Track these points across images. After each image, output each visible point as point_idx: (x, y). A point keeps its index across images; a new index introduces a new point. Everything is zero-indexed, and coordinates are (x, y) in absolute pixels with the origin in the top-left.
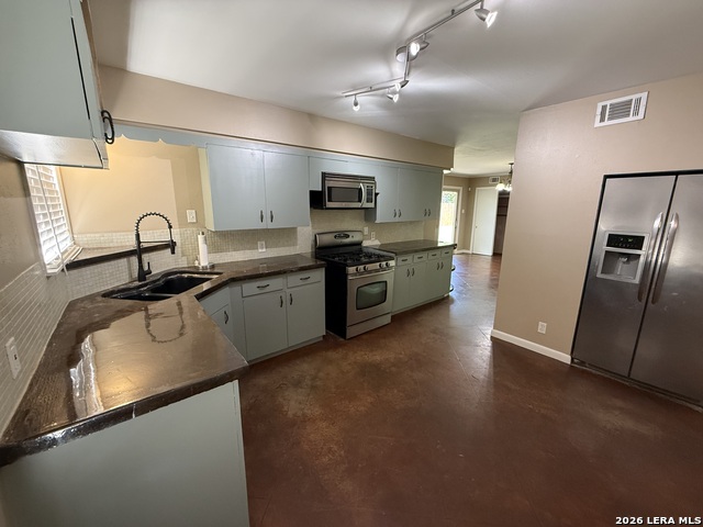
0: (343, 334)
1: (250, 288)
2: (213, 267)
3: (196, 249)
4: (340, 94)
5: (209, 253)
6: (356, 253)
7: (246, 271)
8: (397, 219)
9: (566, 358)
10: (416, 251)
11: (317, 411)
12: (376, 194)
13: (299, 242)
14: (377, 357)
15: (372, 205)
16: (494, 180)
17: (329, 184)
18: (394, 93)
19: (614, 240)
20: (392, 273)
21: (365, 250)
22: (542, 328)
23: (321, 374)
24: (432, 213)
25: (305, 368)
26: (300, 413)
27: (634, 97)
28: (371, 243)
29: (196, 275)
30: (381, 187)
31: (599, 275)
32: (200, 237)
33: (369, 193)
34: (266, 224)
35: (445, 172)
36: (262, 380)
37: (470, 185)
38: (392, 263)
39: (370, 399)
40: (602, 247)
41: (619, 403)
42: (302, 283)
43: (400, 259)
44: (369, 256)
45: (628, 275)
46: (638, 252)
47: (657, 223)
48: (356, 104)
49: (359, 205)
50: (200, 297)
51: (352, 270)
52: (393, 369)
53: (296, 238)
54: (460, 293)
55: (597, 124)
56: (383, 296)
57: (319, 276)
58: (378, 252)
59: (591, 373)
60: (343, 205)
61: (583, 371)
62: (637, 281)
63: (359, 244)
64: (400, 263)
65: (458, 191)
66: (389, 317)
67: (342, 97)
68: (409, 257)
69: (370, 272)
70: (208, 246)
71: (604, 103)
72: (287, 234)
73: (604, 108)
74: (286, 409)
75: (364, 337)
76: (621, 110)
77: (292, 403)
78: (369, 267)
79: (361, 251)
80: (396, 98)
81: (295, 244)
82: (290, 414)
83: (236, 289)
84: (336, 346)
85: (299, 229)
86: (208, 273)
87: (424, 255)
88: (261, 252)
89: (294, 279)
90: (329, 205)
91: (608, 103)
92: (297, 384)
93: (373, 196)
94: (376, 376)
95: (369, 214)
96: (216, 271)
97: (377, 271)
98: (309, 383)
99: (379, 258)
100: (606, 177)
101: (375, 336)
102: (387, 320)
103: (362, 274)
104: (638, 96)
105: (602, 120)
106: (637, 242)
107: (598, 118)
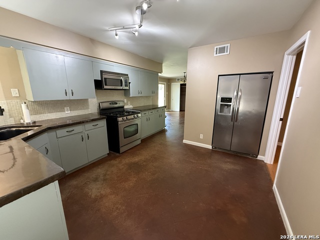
0: (118, 151)
1: (62, 132)
2: (34, 122)
3: (21, 113)
4: (107, 28)
5: (30, 115)
6: (121, 111)
7: (58, 123)
8: (140, 95)
9: (210, 147)
10: (150, 109)
11: (108, 191)
12: (129, 83)
13: (90, 107)
14: (136, 159)
15: (127, 88)
16: (178, 80)
17: (105, 76)
18: (136, 31)
19: (223, 100)
20: (140, 120)
21: (126, 110)
22: (201, 136)
23: (108, 173)
24: (155, 93)
25: (100, 171)
26: (99, 194)
27: (226, 45)
28: (128, 107)
29: (22, 128)
30: (131, 79)
31: (219, 113)
32: (24, 106)
33: (126, 82)
34: (70, 97)
35: (159, 74)
36: (74, 182)
37: (169, 81)
38: (139, 115)
39: (135, 179)
40: (219, 103)
41: (229, 160)
42: (93, 127)
43: (143, 113)
44: (129, 112)
45: (228, 113)
46: (230, 104)
47: (235, 94)
48: (116, 35)
49: (121, 88)
50: (26, 139)
51: (120, 119)
52: (144, 163)
53: (88, 105)
54: (169, 127)
55: (215, 55)
56: (136, 132)
57: (103, 124)
58: (132, 110)
59: (219, 151)
60: (113, 87)
61: (216, 151)
62: (231, 114)
63: (123, 107)
64: (143, 115)
65: (164, 84)
66: (140, 140)
67: (109, 30)
68: (147, 112)
69: (130, 120)
70: (30, 111)
71: (217, 47)
72: (82, 103)
73: (217, 49)
74: (90, 194)
75: (129, 151)
76: (222, 50)
77: (94, 190)
78: (129, 117)
79: (124, 111)
80: (136, 34)
81: (88, 108)
82: (93, 196)
83: (52, 134)
84: (115, 158)
85: (89, 100)
86: (31, 126)
87: (153, 111)
88: (67, 114)
89: (89, 126)
90: (106, 87)
91: (218, 47)
92: (96, 180)
93: (127, 84)
94: (137, 168)
95: (126, 92)
96: (37, 124)
97: (133, 119)
98: (102, 178)
99: (133, 113)
100: (219, 76)
101: (134, 150)
102: (139, 142)
103: (125, 121)
104: (227, 45)
105: (216, 54)
106: (230, 100)
107: (215, 53)
